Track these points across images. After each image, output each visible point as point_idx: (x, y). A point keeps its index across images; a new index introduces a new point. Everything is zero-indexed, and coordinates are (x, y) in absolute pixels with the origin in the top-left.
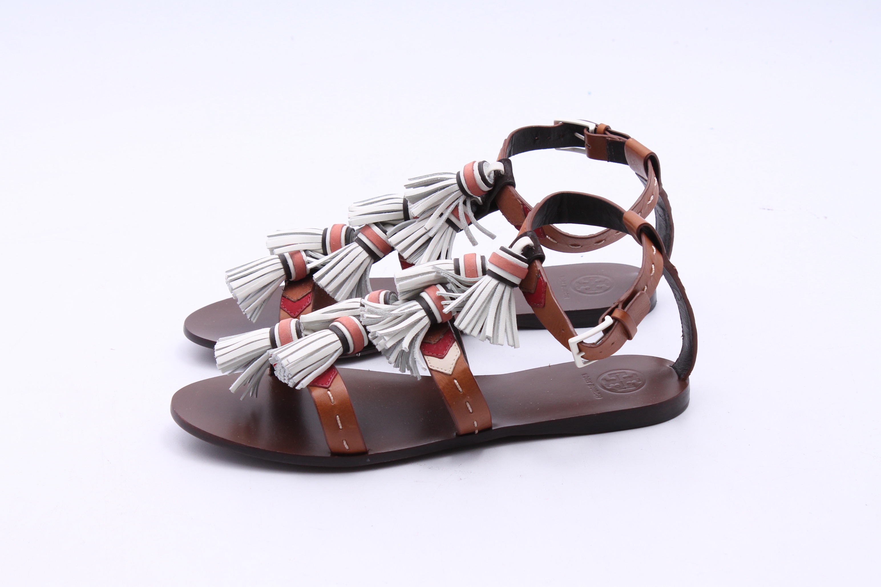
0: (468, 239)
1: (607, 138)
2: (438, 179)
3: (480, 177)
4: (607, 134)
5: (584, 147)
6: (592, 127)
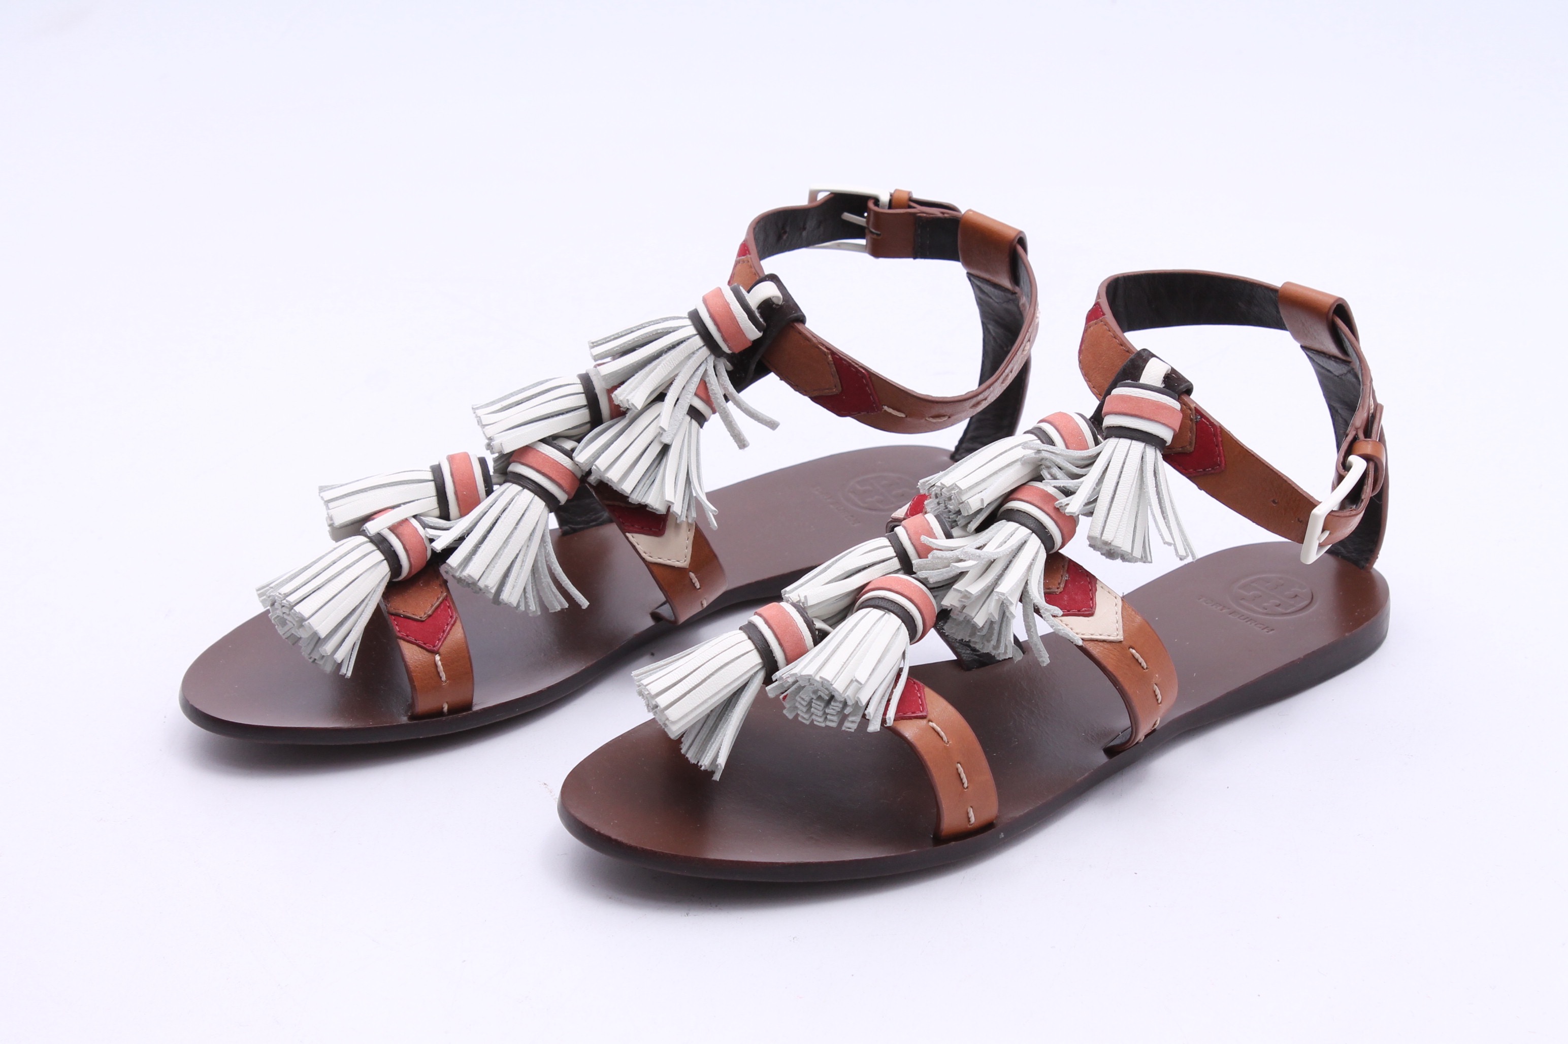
0: (732, 438)
1: (919, 215)
2: (659, 331)
3: (746, 316)
4: (914, 208)
5: (862, 237)
6: (885, 198)
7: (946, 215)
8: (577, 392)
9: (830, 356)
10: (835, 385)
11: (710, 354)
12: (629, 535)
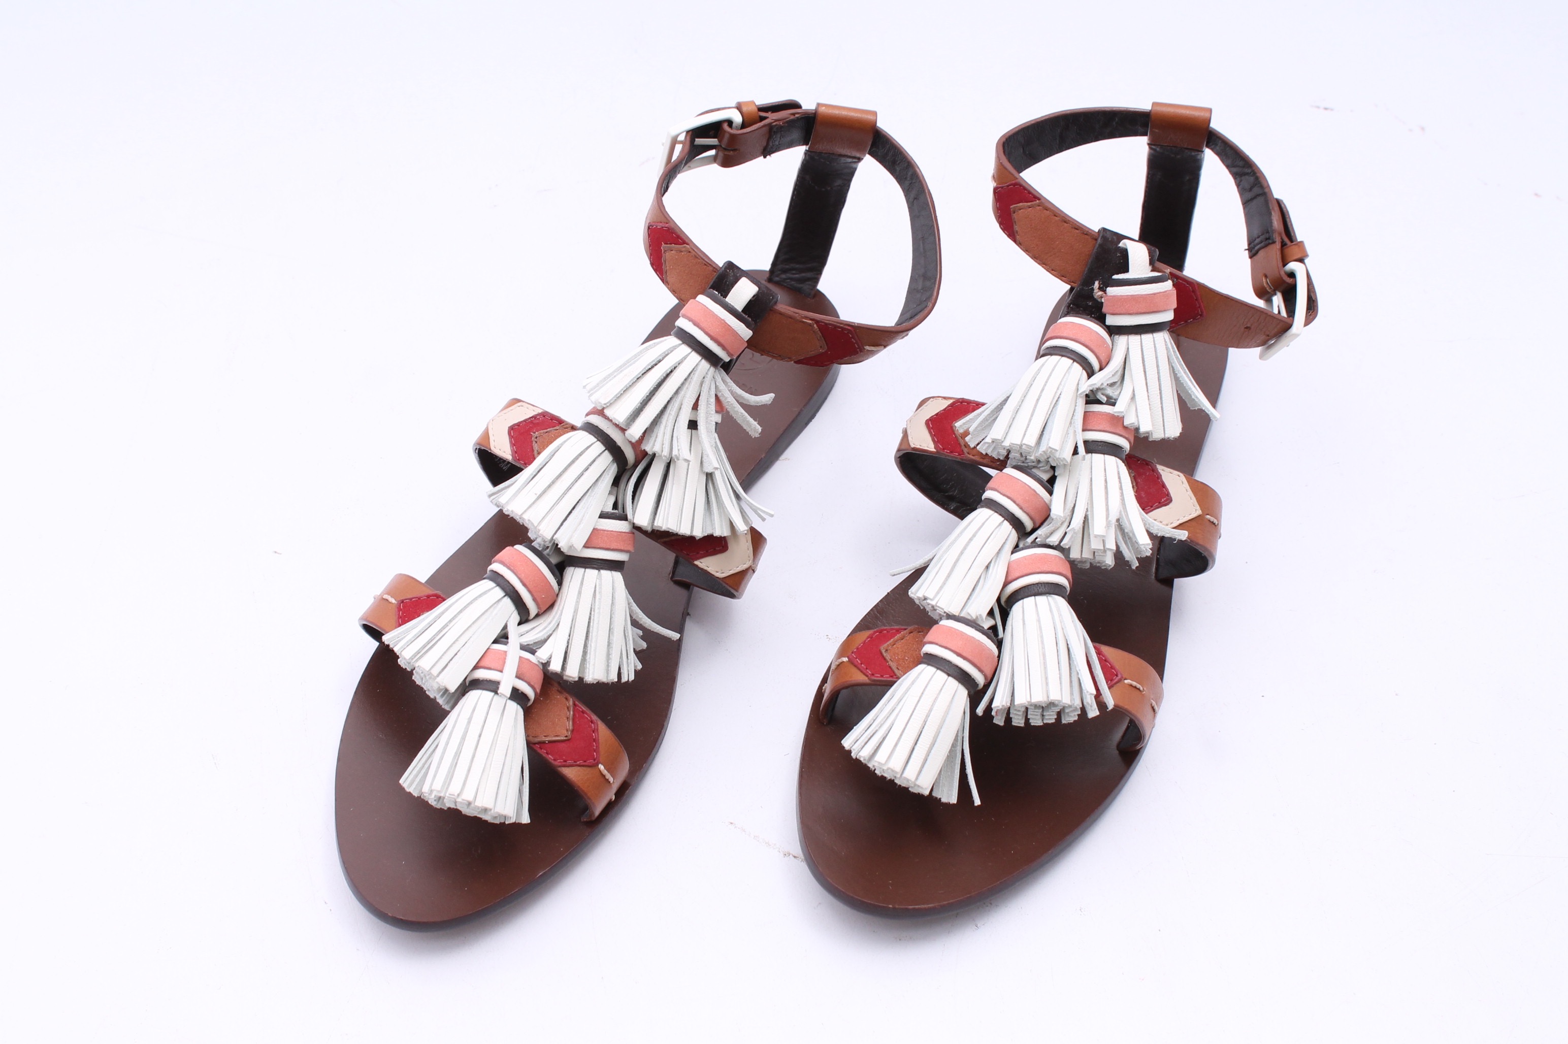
1: (774, 123)
3: (739, 321)
7: (797, 116)
8: (601, 452)
9: (815, 326)
10: (821, 347)
11: (710, 367)
12: (696, 563)
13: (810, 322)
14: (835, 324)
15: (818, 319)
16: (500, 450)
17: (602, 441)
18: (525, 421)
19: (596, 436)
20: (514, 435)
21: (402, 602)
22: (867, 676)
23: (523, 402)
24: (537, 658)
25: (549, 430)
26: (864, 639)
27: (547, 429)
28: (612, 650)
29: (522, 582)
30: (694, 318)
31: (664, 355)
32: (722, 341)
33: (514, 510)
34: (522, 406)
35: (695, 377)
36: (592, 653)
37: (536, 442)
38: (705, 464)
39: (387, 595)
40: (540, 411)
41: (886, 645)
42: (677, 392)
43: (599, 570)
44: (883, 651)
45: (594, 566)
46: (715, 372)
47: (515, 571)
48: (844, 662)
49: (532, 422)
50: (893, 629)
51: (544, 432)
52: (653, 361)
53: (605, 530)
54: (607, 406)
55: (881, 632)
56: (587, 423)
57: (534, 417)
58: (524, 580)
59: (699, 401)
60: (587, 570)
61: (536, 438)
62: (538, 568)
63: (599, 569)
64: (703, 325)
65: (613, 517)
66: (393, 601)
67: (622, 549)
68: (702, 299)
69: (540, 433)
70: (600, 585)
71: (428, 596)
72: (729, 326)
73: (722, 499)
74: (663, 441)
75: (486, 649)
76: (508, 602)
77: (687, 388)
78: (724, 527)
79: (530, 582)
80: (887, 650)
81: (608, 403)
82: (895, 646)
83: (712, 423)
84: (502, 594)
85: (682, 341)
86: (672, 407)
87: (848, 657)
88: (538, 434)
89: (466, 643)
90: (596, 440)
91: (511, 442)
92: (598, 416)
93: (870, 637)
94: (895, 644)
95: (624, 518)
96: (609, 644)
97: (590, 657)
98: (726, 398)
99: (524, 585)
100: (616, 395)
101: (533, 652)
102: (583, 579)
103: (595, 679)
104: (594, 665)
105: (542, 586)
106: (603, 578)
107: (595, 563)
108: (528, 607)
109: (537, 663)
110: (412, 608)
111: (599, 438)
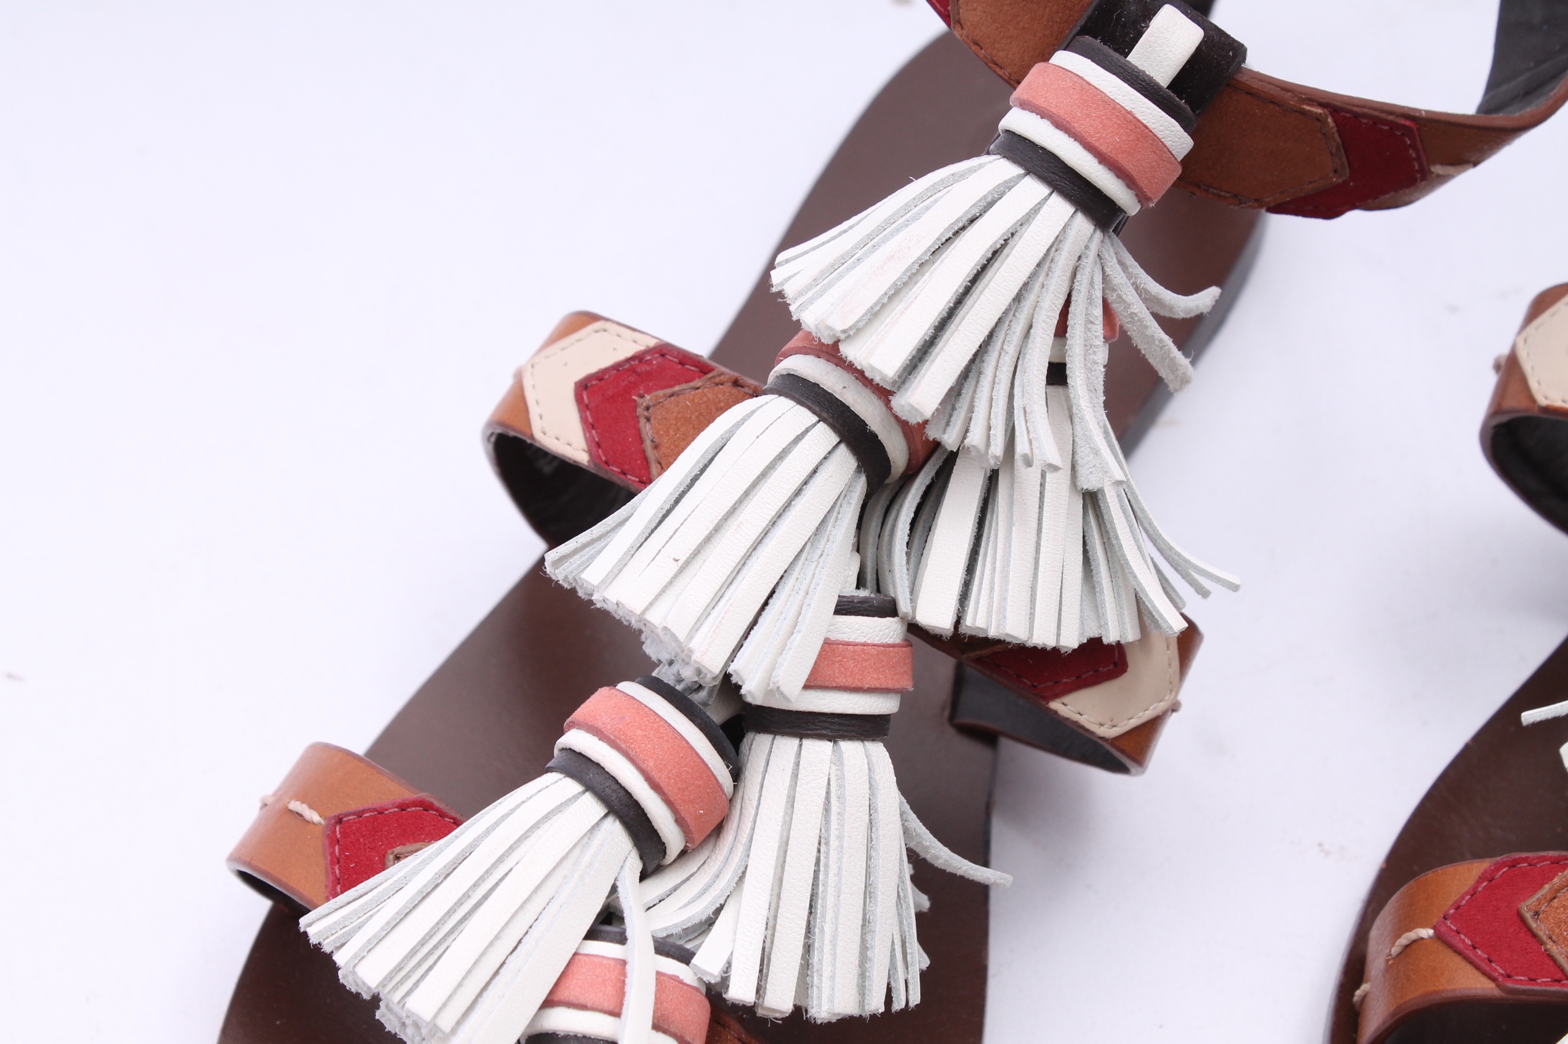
9: (1330, 120)
10: (1335, 171)
11: (1094, 231)
12: (1055, 705)
13: (1319, 111)
14: (1376, 113)
15: (1337, 104)
16: (558, 439)
17: (831, 420)
18: (617, 367)
19: (817, 409)
20: (590, 402)
21: (339, 820)
22: (1493, 979)
23: (607, 320)
24: (697, 970)
25: (677, 388)
26: (1471, 882)
27: (671, 386)
28: (873, 939)
29: (649, 779)
30: (1054, 111)
31: (983, 203)
32: (1129, 166)
33: (623, 600)
34: (605, 331)
35: (1063, 257)
36: (827, 948)
37: (648, 419)
38: (1082, 472)
39: (298, 803)
40: (652, 343)
41: (1532, 901)
42: (1018, 298)
43: (835, 742)
44: (1528, 916)
45: (824, 732)
46: (1102, 242)
47: (632, 754)
48: (1422, 939)
49: (633, 370)
50: (1544, 859)
51: (665, 395)
52: (958, 220)
53: (848, 644)
54: (849, 337)
55: (1513, 864)
56: (789, 375)
57: (639, 358)
58: (655, 775)
59: (1070, 316)
60: (807, 743)
61: (648, 408)
62: (687, 742)
63: (833, 738)
64: (1078, 127)
65: (866, 610)
66: (315, 817)
67: (890, 686)
68: (1064, 59)
69: (657, 397)
70: (841, 778)
71: (403, 807)
72: (1146, 127)
73: (1124, 555)
74: (989, 418)
75: (570, 955)
76: (614, 830)
77: (1043, 286)
78: (1127, 620)
79: (669, 778)
80: (1537, 913)
81: (851, 328)
82: (1556, 900)
83: (1096, 367)
84: (601, 811)
85: (1026, 169)
86: (1006, 334)
87: (1434, 928)
88: (651, 399)
89: (520, 942)
90: (815, 419)
91: (584, 420)
92: (817, 360)
93: (1487, 877)
94: (1555, 898)
95: (889, 609)
96: (866, 923)
97: (822, 958)
98: (1128, 306)
99: (655, 786)
100: (872, 308)
101: (685, 957)
102: (797, 764)
103: (834, 1014)
104: (832, 978)
105: (699, 786)
106: (845, 762)
107: (826, 725)
108: (664, 840)
109: (695, 983)
110: (363, 836)
111: (825, 415)
